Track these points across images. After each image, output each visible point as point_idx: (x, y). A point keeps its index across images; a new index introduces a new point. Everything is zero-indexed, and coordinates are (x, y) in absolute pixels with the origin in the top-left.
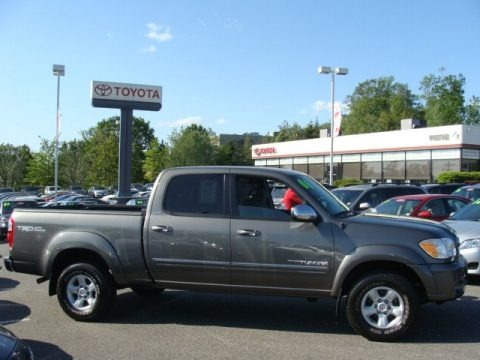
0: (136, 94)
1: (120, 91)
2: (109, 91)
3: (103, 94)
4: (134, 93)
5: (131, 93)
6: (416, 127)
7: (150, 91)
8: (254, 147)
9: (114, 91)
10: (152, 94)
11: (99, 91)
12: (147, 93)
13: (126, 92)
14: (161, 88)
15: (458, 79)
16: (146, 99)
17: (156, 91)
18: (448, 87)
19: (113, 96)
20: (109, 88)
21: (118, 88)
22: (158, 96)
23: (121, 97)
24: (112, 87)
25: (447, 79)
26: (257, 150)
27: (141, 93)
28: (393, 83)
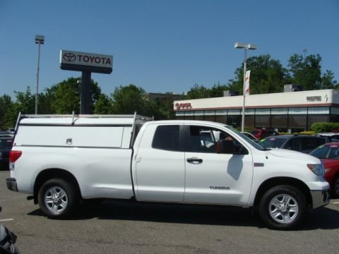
0: (94, 60)
1: (82, 58)
2: (73, 58)
3: (69, 60)
4: (92, 60)
5: (90, 60)
6: (295, 91)
7: (104, 59)
8: (175, 103)
9: (78, 58)
10: (105, 61)
11: (67, 58)
12: (102, 60)
13: (86, 59)
14: (112, 57)
15: (316, 58)
16: (101, 65)
17: (108, 59)
18: (309, 64)
19: (77, 62)
20: (74, 56)
21: (80, 56)
22: (110, 63)
23: (82, 63)
24: (76, 55)
25: (308, 58)
26: (177, 105)
27: (98, 60)
28: (270, 60)
